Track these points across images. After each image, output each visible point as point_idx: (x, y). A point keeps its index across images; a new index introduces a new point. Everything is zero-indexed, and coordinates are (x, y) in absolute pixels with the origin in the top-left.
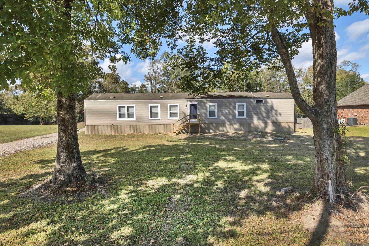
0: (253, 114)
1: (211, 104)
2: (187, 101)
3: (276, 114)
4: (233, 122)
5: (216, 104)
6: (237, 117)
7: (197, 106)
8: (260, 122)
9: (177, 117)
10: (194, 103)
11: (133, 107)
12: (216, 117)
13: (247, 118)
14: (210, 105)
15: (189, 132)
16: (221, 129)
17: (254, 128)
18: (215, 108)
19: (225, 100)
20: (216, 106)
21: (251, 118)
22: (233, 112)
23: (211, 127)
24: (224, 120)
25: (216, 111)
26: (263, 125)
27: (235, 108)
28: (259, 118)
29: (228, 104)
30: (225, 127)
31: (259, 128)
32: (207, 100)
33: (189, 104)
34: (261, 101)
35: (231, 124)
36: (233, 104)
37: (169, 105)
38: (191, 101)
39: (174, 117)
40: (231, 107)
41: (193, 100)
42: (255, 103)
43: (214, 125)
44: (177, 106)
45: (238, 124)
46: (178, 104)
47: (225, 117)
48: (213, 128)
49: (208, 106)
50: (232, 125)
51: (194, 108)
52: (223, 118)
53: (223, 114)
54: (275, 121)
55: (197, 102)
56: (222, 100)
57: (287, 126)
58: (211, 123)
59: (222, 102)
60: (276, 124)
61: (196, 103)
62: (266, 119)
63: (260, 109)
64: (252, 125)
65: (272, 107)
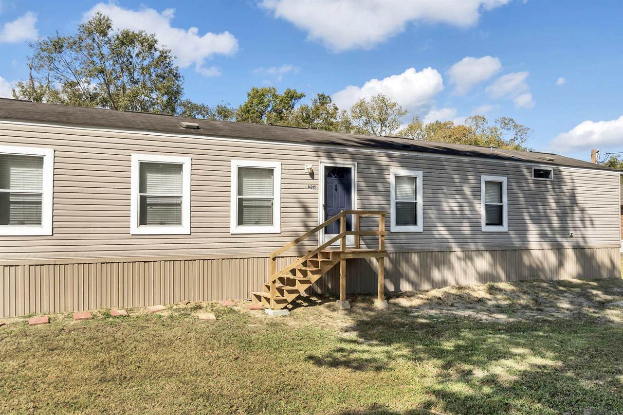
0: (527, 217)
1: (404, 172)
2: (316, 151)
3: (583, 222)
4: (472, 246)
5: (419, 174)
6: (485, 228)
7: (354, 175)
8: (546, 245)
9: (270, 222)
10: (341, 162)
11: (37, 161)
12: (419, 228)
13: (512, 234)
14: (398, 178)
15: (342, 294)
16: (436, 275)
17: (530, 268)
18: (415, 192)
19: (447, 160)
20: (419, 182)
21: (522, 231)
22: (472, 206)
23: (405, 268)
24: (444, 241)
25: (420, 200)
26: (552, 258)
27: (476, 193)
28: (543, 235)
29: (457, 178)
30: (451, 267)
31: (543, 270)
32: (389, 156)
33: (321, 165)
34: (546, 174)
35: (468, 257)
36: (471, 178)
37: (236, 164)
38: (330, 157)
39: (257, 223)
40: (467, 190)
41: (337, 152)
42: (531, 178)
43: (415, 258)
44: (270, 171)
45: (488, 256)
46: (276, 165)
47: (448, 227)
48: (412, 275)
49: (392, 179)
50: (470, 259)
51: (342, 183)
52: (442, 231)
53: (442, 218)
54: (582, 243)
55: (354, 159)
56: (439, 160)
57: (607, 263)
58: (403, 253)
59: (441, 167)
60: (584, 254)
61: (347, 163)
62: (559, 238)
63: (545, 202)
64: (526, 260)
65: (573, 197)
